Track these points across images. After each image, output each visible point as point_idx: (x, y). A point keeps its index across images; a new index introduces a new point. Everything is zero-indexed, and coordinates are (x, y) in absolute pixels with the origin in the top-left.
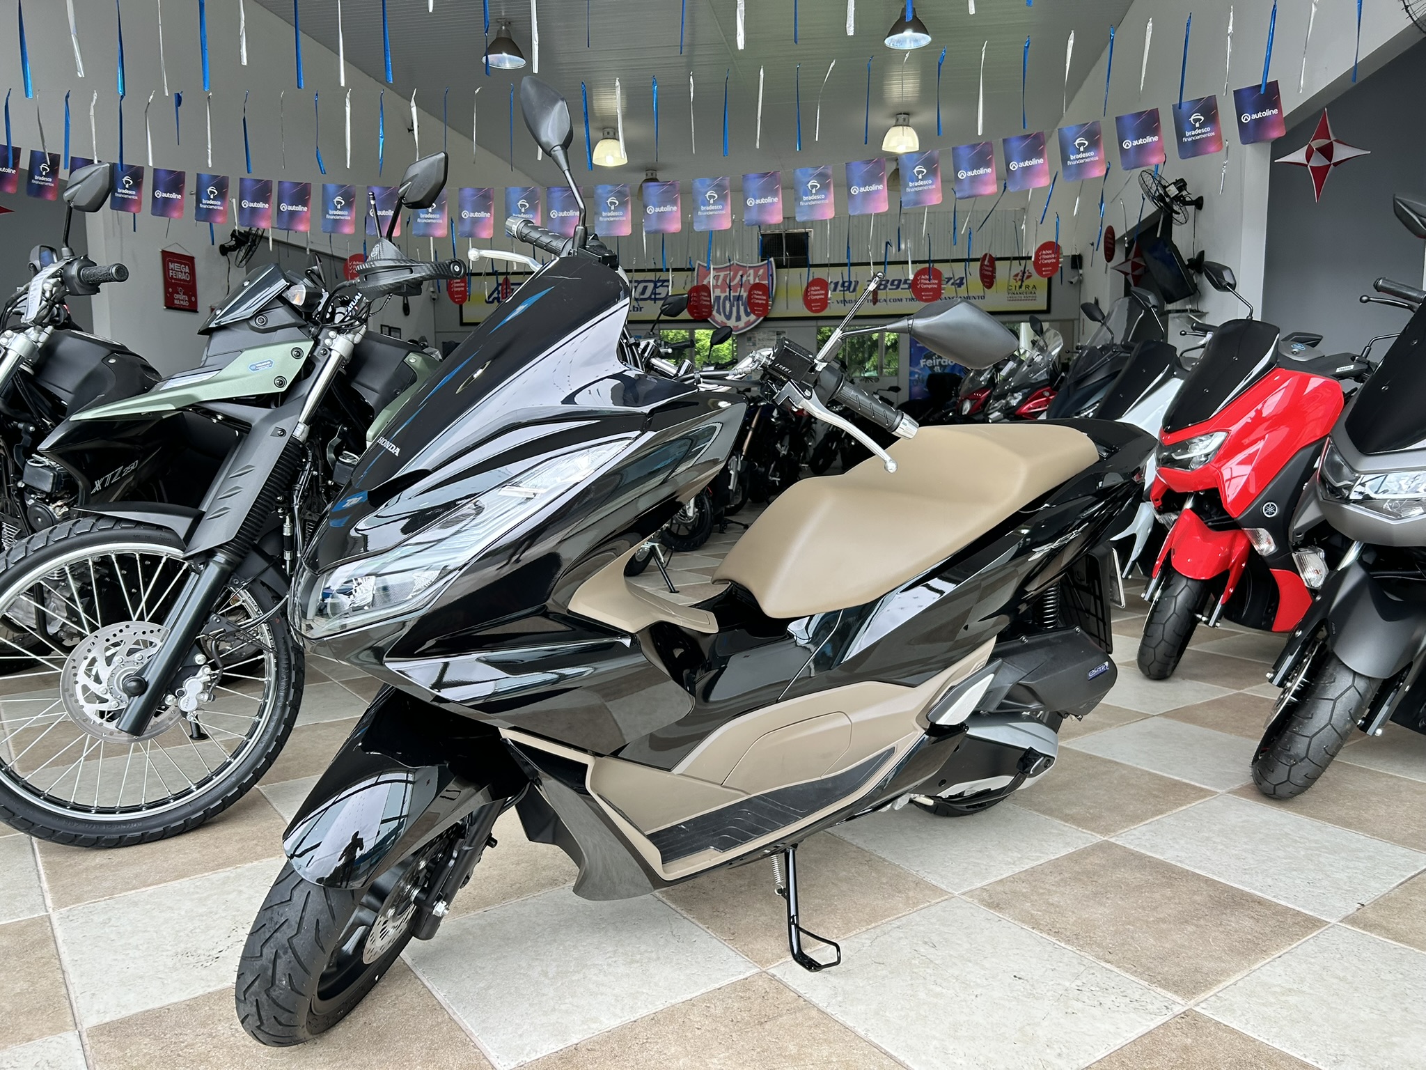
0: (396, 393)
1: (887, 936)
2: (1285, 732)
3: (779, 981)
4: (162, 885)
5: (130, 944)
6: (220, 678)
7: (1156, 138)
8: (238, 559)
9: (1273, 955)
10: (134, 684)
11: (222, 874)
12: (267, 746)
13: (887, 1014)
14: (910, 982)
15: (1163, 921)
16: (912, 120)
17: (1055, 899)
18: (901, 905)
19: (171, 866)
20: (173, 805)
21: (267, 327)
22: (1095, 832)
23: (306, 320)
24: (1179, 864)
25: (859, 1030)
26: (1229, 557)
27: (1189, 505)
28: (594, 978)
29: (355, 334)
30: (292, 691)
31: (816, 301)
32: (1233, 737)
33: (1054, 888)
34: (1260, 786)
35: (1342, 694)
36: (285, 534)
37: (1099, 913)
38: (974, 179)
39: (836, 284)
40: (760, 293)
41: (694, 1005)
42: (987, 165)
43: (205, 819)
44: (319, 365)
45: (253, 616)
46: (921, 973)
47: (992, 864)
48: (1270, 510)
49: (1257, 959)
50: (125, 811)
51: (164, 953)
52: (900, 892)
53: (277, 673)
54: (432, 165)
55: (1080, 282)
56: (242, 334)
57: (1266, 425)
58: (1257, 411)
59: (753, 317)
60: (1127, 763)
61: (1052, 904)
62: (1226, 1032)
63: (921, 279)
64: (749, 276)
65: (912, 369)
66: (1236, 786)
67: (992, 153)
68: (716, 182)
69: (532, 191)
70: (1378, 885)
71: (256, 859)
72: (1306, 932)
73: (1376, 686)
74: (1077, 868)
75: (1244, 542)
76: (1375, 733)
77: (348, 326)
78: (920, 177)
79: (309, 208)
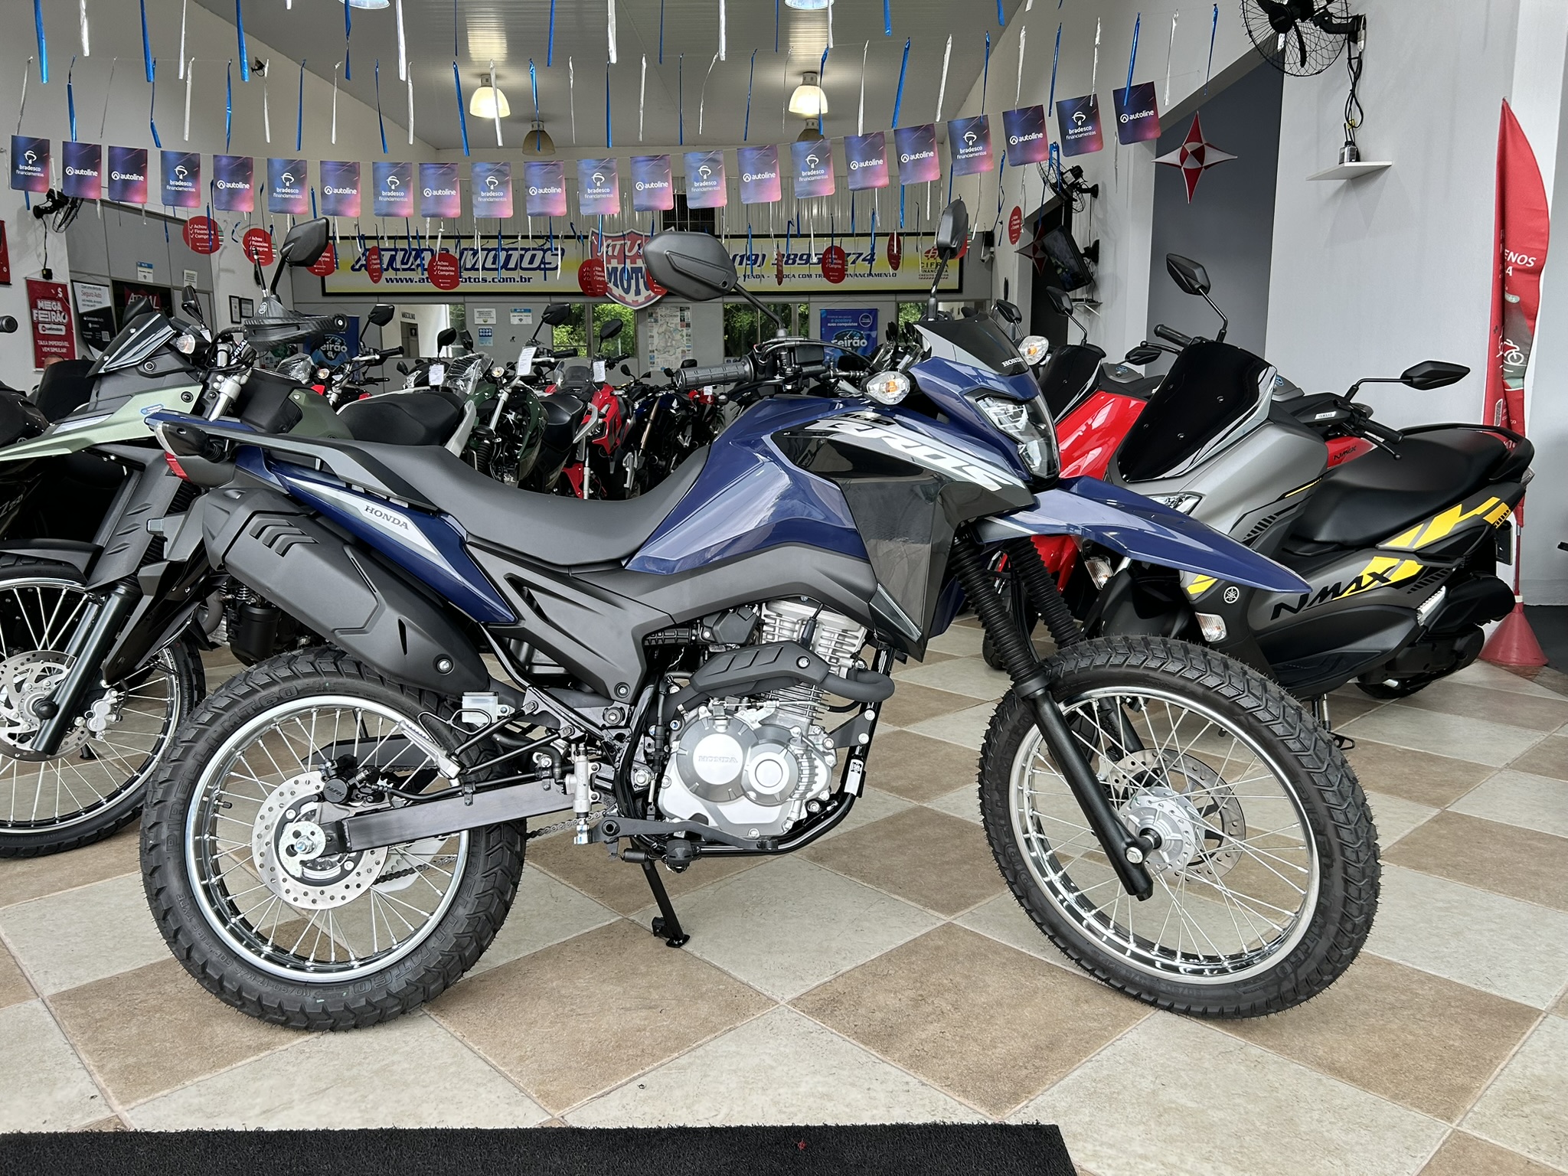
4: (86, 886)
5: (69, 933)
6: (123, 700)
7: (1041, 135)
10: (45, 709)
14: (741, 918)
16: (820, 79)
17: (867, 852)
19: (90, 870)
20: (84, 818)
21: (158, 370)
22: (912, 799)
23: (193, 365)
29: (241, 376)
37: (899, 860)
38: (866, 170)
39: (742, 257)
42: (879, 156)
43: (116, 829)
44: (209, 407)
46: (751, 911)
51: (103, 938)
53: (180, 691)
54: (314, 229)
55: (992, 260)
56: (133, 379)
57: (1093, 439)
58: (1088, 425)
59: (653, 293)
61: (865, 856)
62: (969, 935)
67: (883, 144)
68: (603, 164)
69: (402, 167)
74: (890, 828)
77: (234, 370)
78: (813, 166)
79: (145, 178)
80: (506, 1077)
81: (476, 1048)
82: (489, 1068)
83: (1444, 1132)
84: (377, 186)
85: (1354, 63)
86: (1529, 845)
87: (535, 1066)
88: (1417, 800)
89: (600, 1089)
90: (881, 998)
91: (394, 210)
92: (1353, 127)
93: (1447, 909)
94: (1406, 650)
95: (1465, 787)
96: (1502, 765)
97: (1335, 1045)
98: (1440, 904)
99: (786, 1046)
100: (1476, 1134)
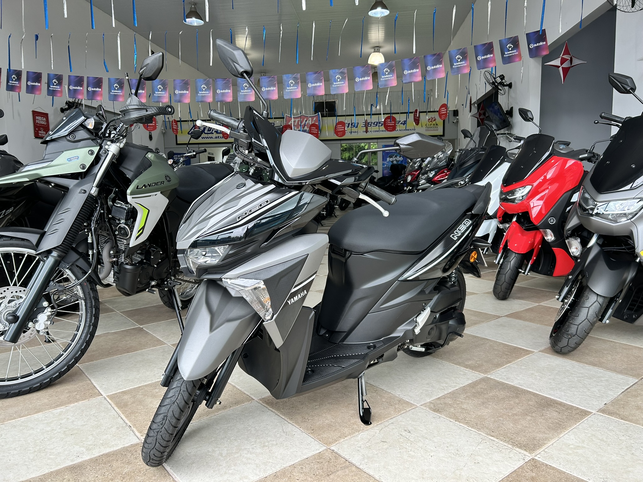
0: (141, 172)
1: (386, 428)
2: (566, 323)
3: (336, 453)
4: (28, 417)
5: (11, 447)
6: (56, 313)
7: (492, 55)
8: (64, 254)
9: (568, 429)
10: (11, 318)
11: (58, 410)
12: (82, 346)
13: (389, 467)
14: (399, 451)
15: (516, 415)
17: (465, 406)
18: (392, 412)
19: (33, 407)
20: (34, 376)
21: (76, 139)
22: (480, 372)
23: (95, 137)
24: (520, 387)
25: (376, 476)
26: (533, 243)
27: (514, 219)
28: (246, 456)
30: (93, 318)
31: (340, 132)
32: (539, 325)
33: (464, 401)
34: (554, 348)
35: (592, 305)
36: (89, 242)
37: (485, 412)
38: (411, 74)
39: (349, 124)
40: (315, 128)
41: (295, 467)
42: (417, 68)
43: (50, 383)
44: (103, 158)
45: (73, 282)
46: (404, 446)
47: (434, 390)
48: (552, 221)
49: (561, 432)
50: (9, 380)
51: (29, 452)
52: (391, 405)
53: (86, 309)
55: (457, 122)
56: (64, 143)
57: (548, 182)
58: (544, 176)
60: (492, 339)
61: (464, 409)
62: (550, 469)
63: (387, 121)
64: (309, 121)
65: (384, 162)
66: (543, 348)
67: (419, 62)
68: (294, 76)
69: (208, 81)
70: (612, 394)
71: (76, 402)
72: (582, 417)
73: (607, 301)
74: (474, 391)
75: (540, 236)
76: (606, 322)
77: (116, 139)
78: (388, 73)
79: (102, 89)
84: (197, 89)
91: (204, 100)
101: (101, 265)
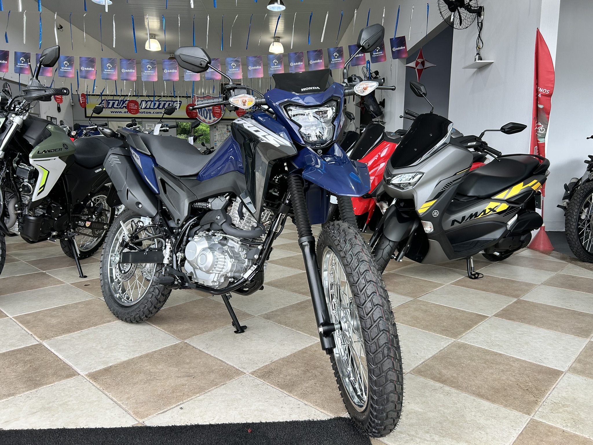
0: (42, 140)
1: (228, 329)
7: (363, 55)
13: (223, 350)
16: (281, 40)
23: (2, 110)
25: (212, 355)
26: (368, 207)
28: (121, 348)
29: (24, 116)
33: (289, 313)
35: (386, 247)
38: (296, 66)
41: (156, 352)
42: (301, 61)
44: (8, 128)
47: (270, 307)
54: (53, 50)
57: (382, 160)
58: (379, 155)
59: (216, 119)
61: (287, 317)
67: (303, 56)
69: (113, 60)
73: (397, 244)
74: (299, 307)
75: (373, 202)
77: (20, 112)
78: (276, 64)
79: (8, 62)
80: (120, 406)
81: (108, 394)
82: (113, 402)
83: (527, 420)
84: (103, 68)
85: (480, 24)
86: (553, 311)
87: (134, 401)
88: (508, 295)
89: (162, 410)
90: (290, 371)
91: (110, 77)
92: (479, 48)
93: (522, 334)
94: (503, 239)
95: (527, 291)
96: (540, 283)
97: (480, 386)
98: (519, 332)
99: (247, 391)
100: (541, 420)
101: (7, 217)
